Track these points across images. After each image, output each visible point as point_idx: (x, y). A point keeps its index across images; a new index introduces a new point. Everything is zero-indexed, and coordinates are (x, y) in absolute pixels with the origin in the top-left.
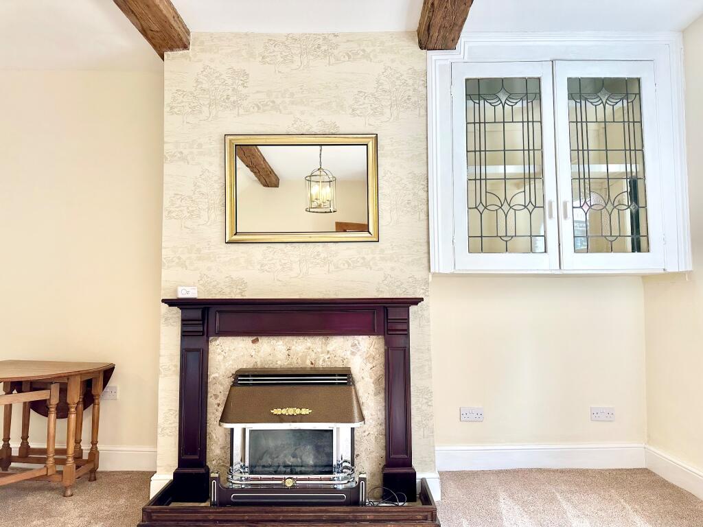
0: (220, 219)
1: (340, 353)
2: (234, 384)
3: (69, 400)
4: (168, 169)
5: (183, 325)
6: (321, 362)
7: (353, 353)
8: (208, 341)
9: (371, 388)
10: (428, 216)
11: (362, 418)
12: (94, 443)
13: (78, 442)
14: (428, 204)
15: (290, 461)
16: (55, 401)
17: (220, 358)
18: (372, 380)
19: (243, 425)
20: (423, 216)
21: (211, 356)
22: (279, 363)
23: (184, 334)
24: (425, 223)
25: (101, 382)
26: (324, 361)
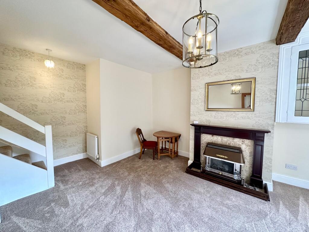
0: (204, 105)
1: (238, 143)
2: (207, 146)
3: (173, 141)
4: (192, 93)
5: (195, 130)
6: (232, 144)
7: (242, 144)
8: (201, 134)
9: (248, 154)
10: (276, 103)
11: (244, 163)
12: (177, 150)
13: (174, 149)
14: (276, 99)
15: (221, 167)
16: (170, 141)
17: (204, 138)
18: (249, 152)
19: (209, 157)
20: (274, 103)
21: (201, 138)
22: (219, 142)
23: (195, 132)
24: (275, 105)
25: (178, 138)
26: (233, 144)
